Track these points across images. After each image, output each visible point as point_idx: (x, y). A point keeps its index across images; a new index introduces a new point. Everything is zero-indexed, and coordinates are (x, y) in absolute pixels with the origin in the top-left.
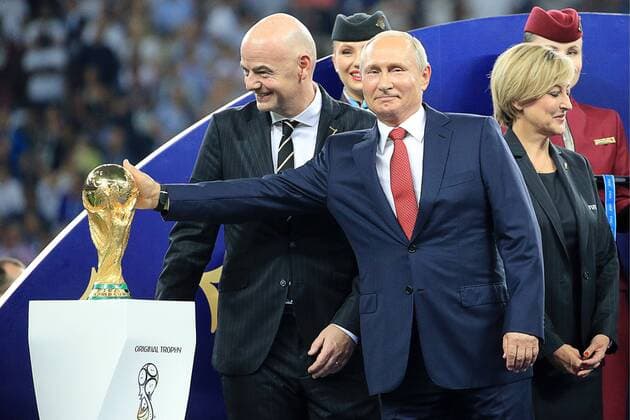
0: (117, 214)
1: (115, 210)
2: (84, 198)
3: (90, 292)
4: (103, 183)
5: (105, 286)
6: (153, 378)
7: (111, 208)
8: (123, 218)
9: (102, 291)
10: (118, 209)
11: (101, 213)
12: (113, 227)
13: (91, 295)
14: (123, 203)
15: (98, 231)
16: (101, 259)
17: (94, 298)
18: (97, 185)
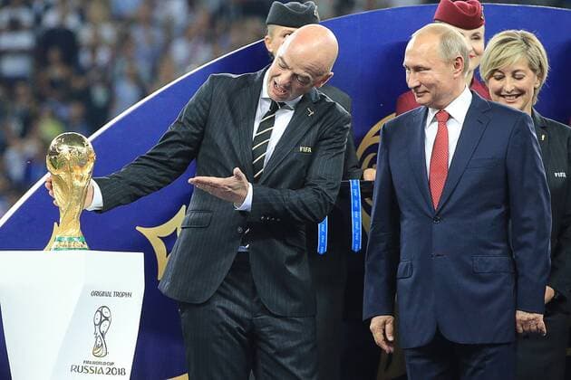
0: (77, 176)
1: (75, 173)
2: (48, 161)
3: (53, 244)
4: (65, 149)
5: (66, 239)
6: (107, 319)
7: (71, 171)
8: (82, 179)
9: (63, 243)
10: (78, 172)
11: (63, 174)
12: (73, 187)
13: (53, 247)
14: (82, 166)
15: (59, 190)
16: (62, 215)
17: (56, 249)
18: (60, 150)
